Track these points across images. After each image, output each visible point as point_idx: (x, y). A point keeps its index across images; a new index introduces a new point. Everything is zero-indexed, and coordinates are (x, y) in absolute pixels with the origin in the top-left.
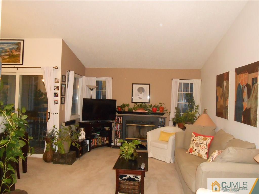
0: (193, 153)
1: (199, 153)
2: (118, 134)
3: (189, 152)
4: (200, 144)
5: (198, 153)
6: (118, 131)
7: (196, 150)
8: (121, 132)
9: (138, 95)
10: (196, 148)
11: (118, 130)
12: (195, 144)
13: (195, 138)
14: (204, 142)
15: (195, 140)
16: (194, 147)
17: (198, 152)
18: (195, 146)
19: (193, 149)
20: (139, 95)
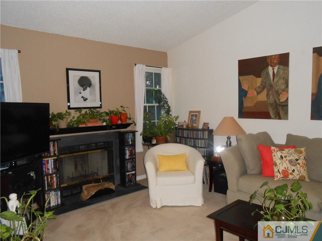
0: (291, 177)
1: (301, 175)
2: (51, 181)
3: (283, 177)
4: (297, 160)
5: (299, 176)
6: (51, 175)
7: (293, 171)
8: (56, 176)
9: (80, 93)
10: (293, 168)
11: (50, 172)
12: (287, 162)
13: (284, 154)
14: (301, 156)
15: (286, 157)
16: (288, 168)
17: (298, 173)
18: (289, 166)
19: (289, 171)
20: (82, 91)
